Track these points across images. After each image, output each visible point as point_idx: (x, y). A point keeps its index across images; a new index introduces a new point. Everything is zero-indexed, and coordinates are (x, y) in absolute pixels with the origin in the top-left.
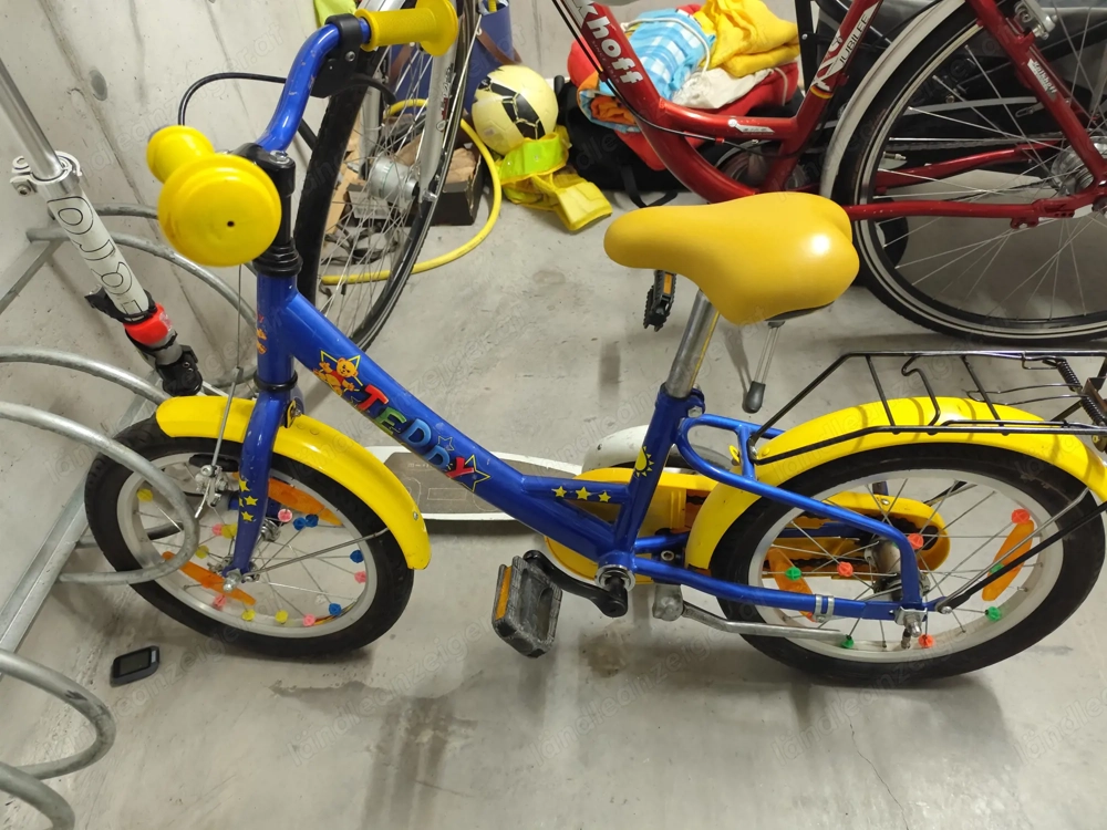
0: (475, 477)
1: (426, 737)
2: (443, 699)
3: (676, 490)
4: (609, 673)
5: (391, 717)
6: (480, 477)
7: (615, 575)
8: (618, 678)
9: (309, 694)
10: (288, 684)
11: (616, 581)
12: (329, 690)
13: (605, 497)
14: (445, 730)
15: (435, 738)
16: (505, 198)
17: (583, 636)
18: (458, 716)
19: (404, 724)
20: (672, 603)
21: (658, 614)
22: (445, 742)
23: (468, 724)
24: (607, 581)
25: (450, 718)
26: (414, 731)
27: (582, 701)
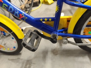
0: (24, 18)
1: (28, 66)
2: (31, 60)
3: (65, 18)
4: (56, 55)
5: (23, 63)
6: (25, 18)
7: (54, 36)
8: (58, 55)
9: (12, 60)
10: (10, 59)
11: (54, 37)
12: (15, 59)
13: (50, 20)
14: (31, 65)
15: (29, 66)
16: (42, 3)
17: (52, 49)
18: (33, 62)
19: (25, 64)
20: (66, 41)
21: (63, 43)
22: (30, 67)
23: (34, 64)
24: (53, 37)
25: (32, 63)
26: (26, 65)
27: (52, 59)
